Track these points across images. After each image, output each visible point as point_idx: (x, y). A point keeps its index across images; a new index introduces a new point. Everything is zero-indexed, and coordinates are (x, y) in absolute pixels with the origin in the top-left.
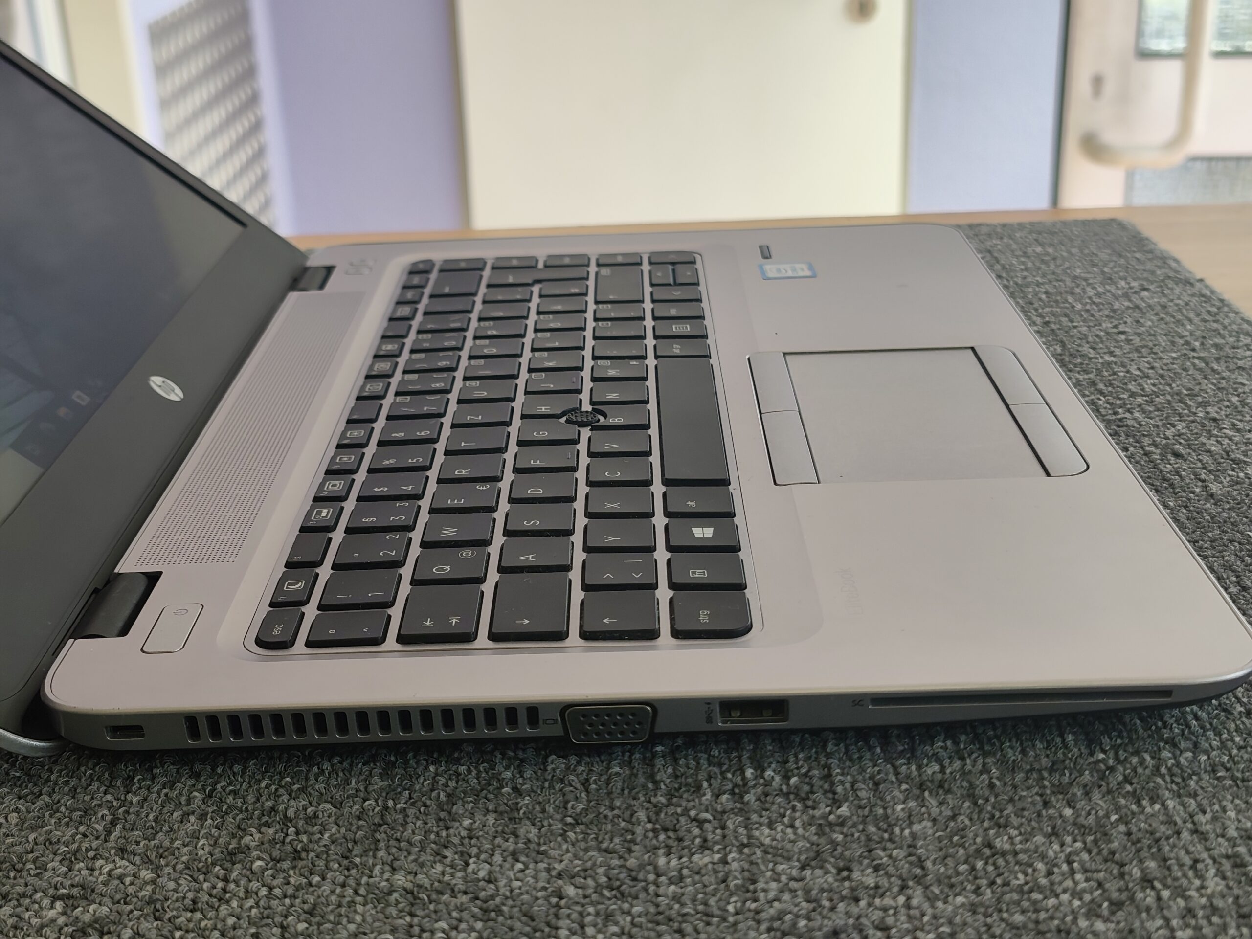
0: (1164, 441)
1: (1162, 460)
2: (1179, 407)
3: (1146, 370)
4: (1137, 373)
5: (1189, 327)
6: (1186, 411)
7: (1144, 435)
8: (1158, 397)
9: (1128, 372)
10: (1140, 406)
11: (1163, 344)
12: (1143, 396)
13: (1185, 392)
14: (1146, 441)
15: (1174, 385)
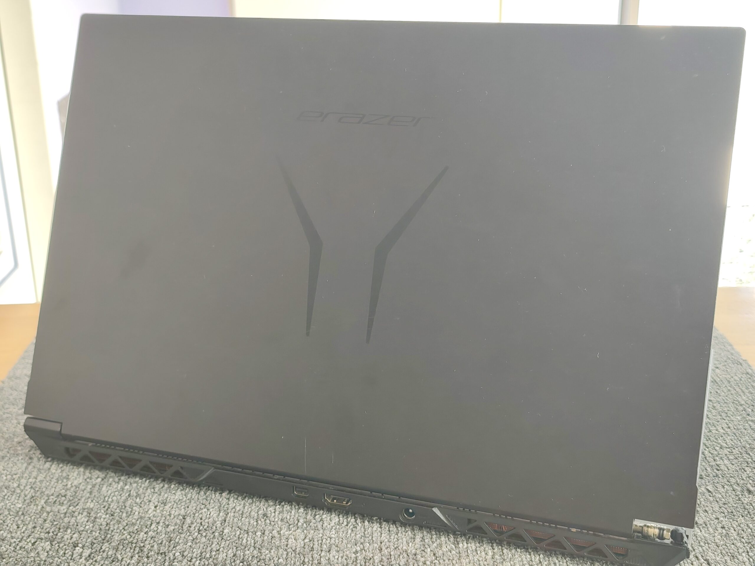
0: (742, 482)
1: (742, 495)
2: (745, 456)
3: (726, 429)
4: (722, 431)
5: (744, 398)
6: (750, 460)
7: (731, 477)
8: (734, 449)
9: (717, 430)
10: (726, 455)
11: (732, 410)
12: (726, 448)
13: (748, 446)
14: (733, 480)
15: (742, 441)
